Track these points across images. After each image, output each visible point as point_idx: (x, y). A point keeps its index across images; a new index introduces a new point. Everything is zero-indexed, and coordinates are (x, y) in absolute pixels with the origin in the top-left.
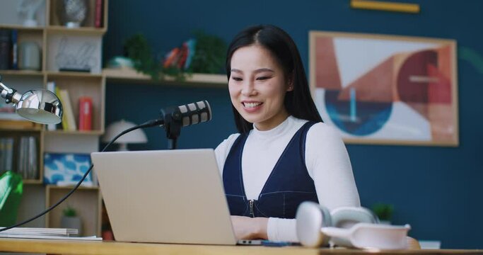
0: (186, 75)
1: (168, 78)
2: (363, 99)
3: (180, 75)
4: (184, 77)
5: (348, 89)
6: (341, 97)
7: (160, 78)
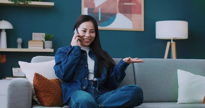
0: (28, 2)
1: (21, 3)
2: (104, 12)
3: (26, 2)
4: (28, 3)
5: (98, 8)
6: (94, 11)
7: (18, 3)
